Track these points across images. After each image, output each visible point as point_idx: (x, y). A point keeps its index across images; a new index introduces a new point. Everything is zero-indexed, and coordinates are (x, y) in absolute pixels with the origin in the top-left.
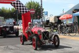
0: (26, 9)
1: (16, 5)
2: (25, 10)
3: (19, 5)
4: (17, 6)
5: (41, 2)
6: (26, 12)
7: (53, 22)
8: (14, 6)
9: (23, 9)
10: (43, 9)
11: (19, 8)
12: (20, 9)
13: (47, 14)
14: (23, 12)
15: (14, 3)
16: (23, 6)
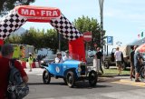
1: (59, 25)
3: (64, 25)
4: (62, 27)
5: (102, 18)
8: (57, 27)
10: (104, 32)
11: (64, 30)
12: (67, 32)
14: (72, 37)
15: (56, 22)
16: (71, 28)
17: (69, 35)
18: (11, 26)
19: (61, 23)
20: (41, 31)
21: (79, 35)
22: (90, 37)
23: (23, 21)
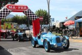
2: (35, 18)
3: (30, 13)
4: (28, 14)
7: (59, 27)
8: (26, 14)
9: (33, 17)
11: (30, 15)
12: (31, 17)
13: (54, 20)
14: (34, 19)
15: (26, 12)
16: (33, 14)
17: (32, 18)
19: (28, 12)
22: (42, 18)
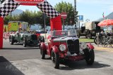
0: (55, 13)
1: (43, 7)
3: (47, 7)
4: (45, 9)
6: (56, 16)
7: (90, 29)
9: (52, 12)
11: (47, 11)
12: (49, 12)
13: (82, 19)
15: (41, 5)
16: (52, 9)
17: (50, 14)
18: (9, 8)
19: (45, 6)
20: (33, 12)
21: (57, 14)
22: (66, 15)
23: (17, 4)
